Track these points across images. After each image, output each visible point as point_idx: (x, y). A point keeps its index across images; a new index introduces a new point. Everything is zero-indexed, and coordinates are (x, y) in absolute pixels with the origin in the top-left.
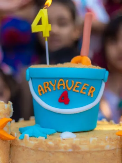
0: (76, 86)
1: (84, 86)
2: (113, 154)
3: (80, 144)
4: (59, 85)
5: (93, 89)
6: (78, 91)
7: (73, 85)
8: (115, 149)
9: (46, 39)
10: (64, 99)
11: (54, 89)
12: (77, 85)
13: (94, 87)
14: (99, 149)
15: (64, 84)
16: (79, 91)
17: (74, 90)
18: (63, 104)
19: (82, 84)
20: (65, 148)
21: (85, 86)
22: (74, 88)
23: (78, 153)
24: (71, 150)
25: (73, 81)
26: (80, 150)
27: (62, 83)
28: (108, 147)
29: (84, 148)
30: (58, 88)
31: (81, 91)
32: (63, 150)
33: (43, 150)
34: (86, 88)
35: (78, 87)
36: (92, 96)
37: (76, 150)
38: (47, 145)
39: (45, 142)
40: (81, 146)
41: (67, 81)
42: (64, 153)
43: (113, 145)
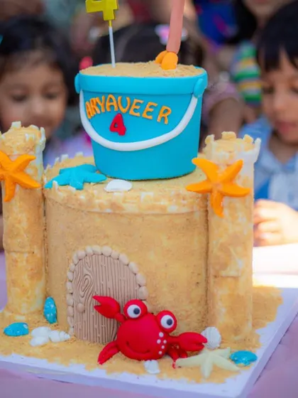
0: (133, 107)
1: (148, 106)
2: (187, 219)
3: (124, 202)
4: (108, 104)
5: (167, 111)
6: (138, 114)
7: (129, 105)
8: (192, 213)
9: (110, 22)
10: (118, 127)
11: (103, 110)
12: (136, 105)
13: (168, 108)
14: (157, 211)
15: (114, 103)
16: (141, 115)
17: (132, 112)
18: (116, 134)
19: (144, 103)
20: (101, 206)
21: (151, 107)
22: (132, 109)
23: (122, 216)
24: (109, 211)
25: (128, 99)
26: (124, 212)
27: (112, 102)
28: (173, 208)
29: (130, 208)
30: (108, 110)
31: (145, 115)
32: (97, 210)
33: (73, 207)
34: (151, 110)
35: (138, 107)
36: (166, 122)
37: (117, 212)
38: (77, 200)
39: (75, 195)
40: (124, 205)
41: (119, 98)
42: (100, 214)
43: (184, 205)
